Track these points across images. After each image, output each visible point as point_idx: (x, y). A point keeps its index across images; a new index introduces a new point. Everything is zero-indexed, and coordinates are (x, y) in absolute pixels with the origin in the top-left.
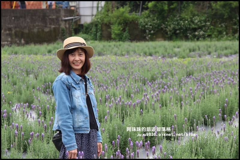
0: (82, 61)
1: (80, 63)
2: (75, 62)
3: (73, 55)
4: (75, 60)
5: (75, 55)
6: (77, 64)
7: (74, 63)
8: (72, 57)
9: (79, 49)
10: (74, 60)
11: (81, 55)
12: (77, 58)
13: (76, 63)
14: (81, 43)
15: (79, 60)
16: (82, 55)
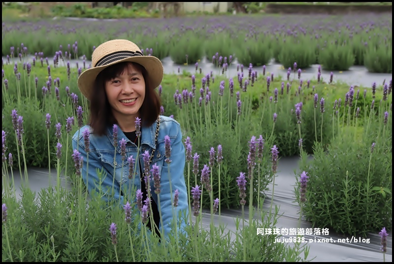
0: (139, 95)
1: (136, 98)
2: (124, 97)
3: (116, 82)
4: (123, 92)
5: (121, 82)
6: (128, 101)
7: (120, 101)
8: (116, 86)
9: (131, 66)
10: (121, 92)
11: (135, 79)
12: (128, 87)
13: (126, 100)
14: (133, 53)
15: (133, 91)
16: (138, 79)
